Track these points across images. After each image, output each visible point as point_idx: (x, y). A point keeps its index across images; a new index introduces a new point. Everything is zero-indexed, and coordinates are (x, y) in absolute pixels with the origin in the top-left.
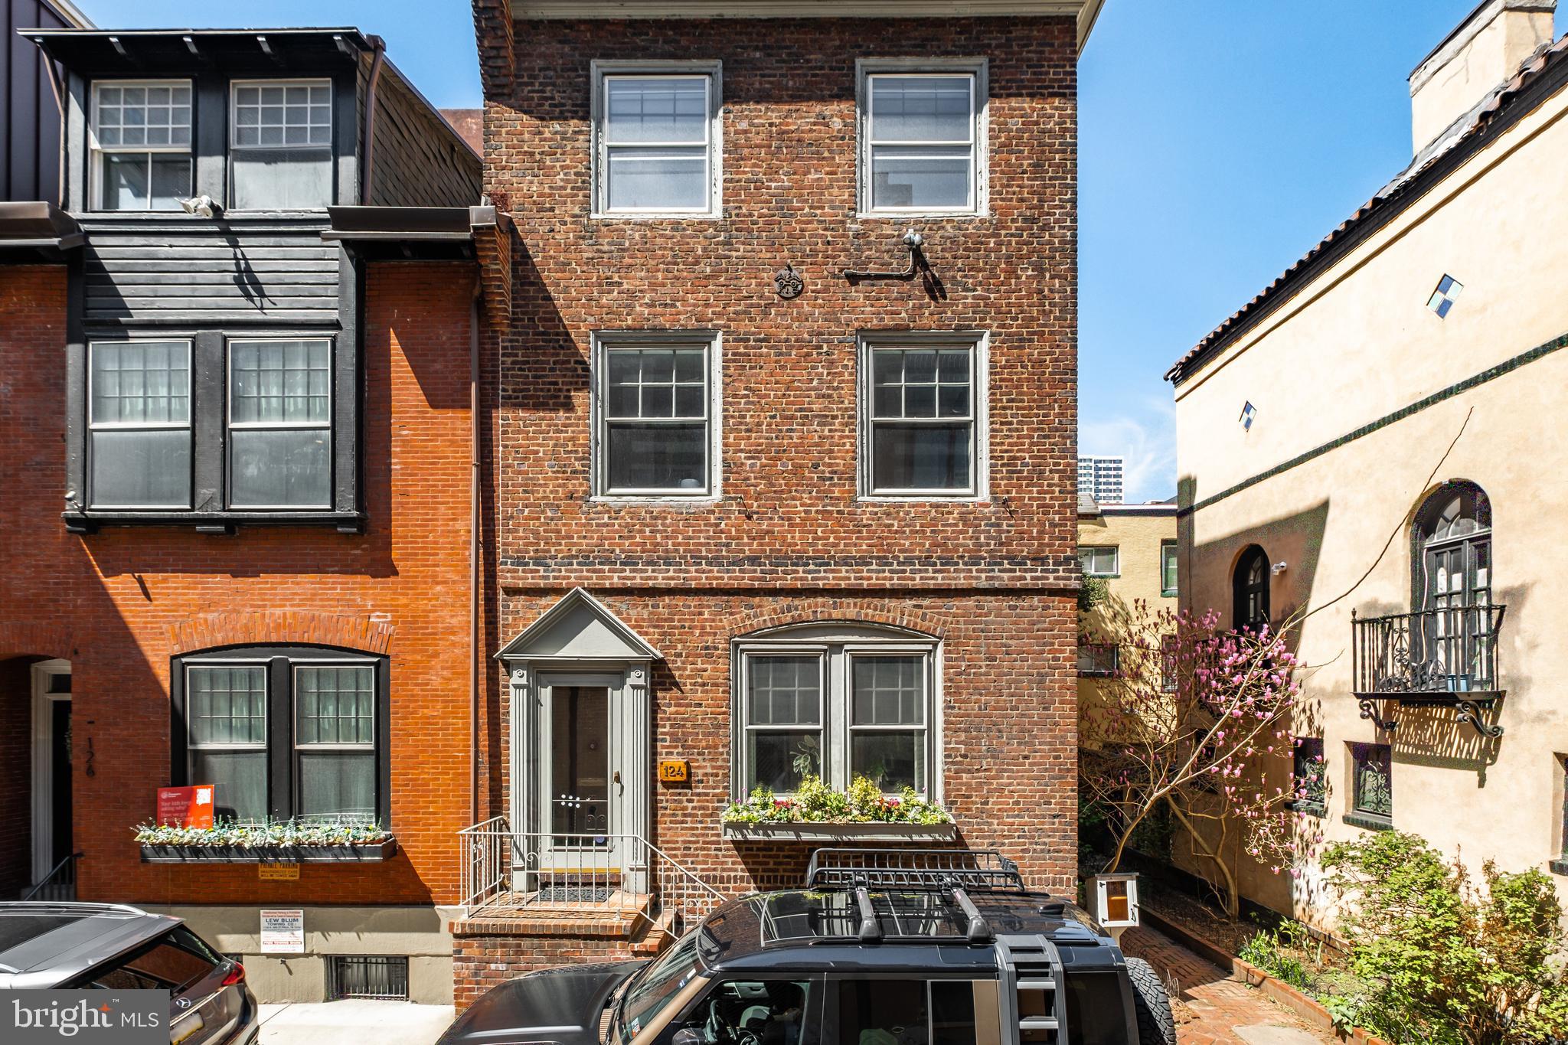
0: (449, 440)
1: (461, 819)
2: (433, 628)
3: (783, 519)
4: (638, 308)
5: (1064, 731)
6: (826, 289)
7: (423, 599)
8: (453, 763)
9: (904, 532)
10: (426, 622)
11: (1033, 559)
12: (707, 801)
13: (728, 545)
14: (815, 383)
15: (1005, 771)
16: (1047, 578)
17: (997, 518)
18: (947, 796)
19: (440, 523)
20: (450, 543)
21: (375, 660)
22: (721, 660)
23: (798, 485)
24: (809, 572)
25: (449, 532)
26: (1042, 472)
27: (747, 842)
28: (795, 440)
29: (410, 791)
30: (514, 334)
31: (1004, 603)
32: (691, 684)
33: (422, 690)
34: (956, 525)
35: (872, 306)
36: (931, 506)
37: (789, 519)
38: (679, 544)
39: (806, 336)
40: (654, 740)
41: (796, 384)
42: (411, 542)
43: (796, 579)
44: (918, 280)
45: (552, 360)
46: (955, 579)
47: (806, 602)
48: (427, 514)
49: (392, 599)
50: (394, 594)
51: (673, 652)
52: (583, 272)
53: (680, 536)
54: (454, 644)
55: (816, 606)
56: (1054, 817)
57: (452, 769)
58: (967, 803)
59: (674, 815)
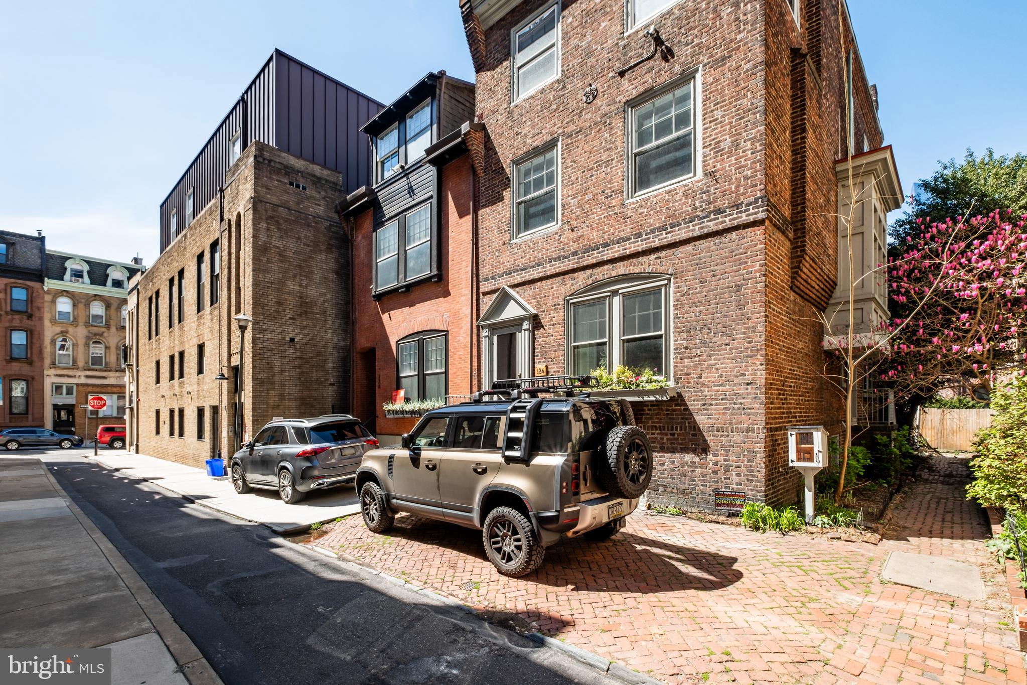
0: (465, 232)
2: (461, 316)
3: (588, 227)
4: (528, 141)
5: (755, 323)
6: (609, 88)
7: (457, 304)
9: (650, 214)
11: (731, 207)
13: (563, 249)
14: (603, 144)
15: (712, 355)
16: (741, 217)
17: (707, 187)
18: (675, 375)
19: (463, 270)
20: (466, 277)
21: (445, 333)
22: (561, 310)
23: (595, 206)
24: (600, 253)
25: (465, 272)
26: (739, 144)
28: (594, 181)
30: (485, 175)
31: (710, 243)
32: (548, 326)
33: (457, 344)
34: (681, 200)
35: (633, 84)
36: (666, 193)
37: (591, 226)
38: (543, 254)
39: (599, 119)
40: (534, 356)
41: (594, 149)
42: (455, 280)
43: (594, 258)
44: (658, 55)
45: (497, 181)
46: (679, 235)
47: (599, 270)
48: (459, 267)
49: (449, 307)
50: (449, 304)
51: (541, 310)
52: (508, 134)
53: (544, 250)
55: (604, 271)
56: (748, 384)
58: (688, 378)
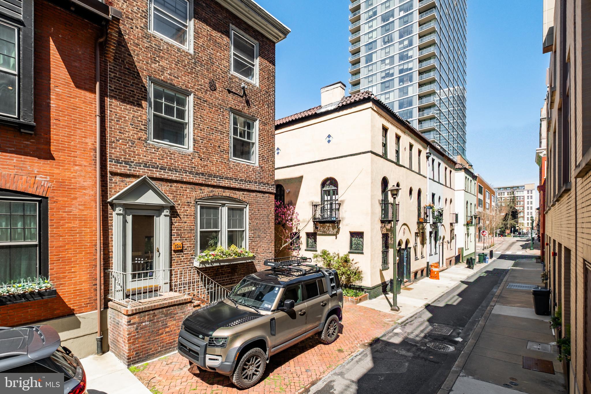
0: (82, 101)
2: (74, 186)
3: (210, 162)
4: (165, 74)
5: (272, 230)
6: (222, 91)
7: (68, 172)
9: (240, 172)
10: (70, 183)
11: (267, 184)
12: (188, 256)
13: (195, 168)
14: (219, 120)
15: (261, 241)
16: (270, 189)
17: (260, 171)
19: (77, 137)
20: (83, 148)
21: (40, 199)
22: (192, 207)
23: (214, 152)
24: (218, 180)
25: (82, 142)
26: (268, 161)
27: (206, 267)
28: (214, 137)
29: (61, 263)
30: (115, 64)
31: (261, 195)
32: (183, 215)
33: (68, 215)
34: (252, 172)
35: (234, 102)
36: (246, 165)
37: (212, 162)
38: (179, 165)
39: (217, 104)
40: (171, 235)
41: (214, 119)
42: (61, 144)
43: (214, 182)
44: (244, 98)
45: (132, 81)
46: (252, 187)
47: (216, 190)
48: (71, 132)
49: (50, 170)
50: (51, 167)
51: (177, 203)
52: (145, 51)
53: (180, 162)
55: (219, 191)
56: (270, 253)
58: (253, 251)
59: (177, 262)
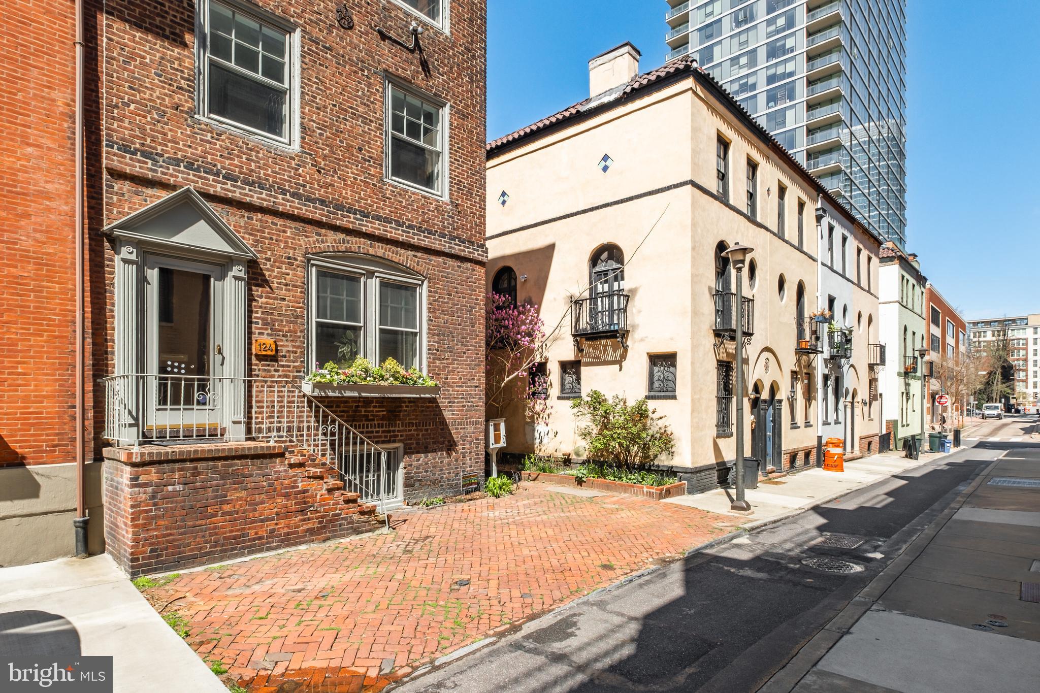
1: (57, 380)
2: (21, 188)
3: (340, 179)
5: (480, 340)
6: (367, 34)
7: (9, 156)
8: (48, 325)
9: (408, 208)
10: (14, 180)
11: (468, 241)
12: (289, 371)
13: (304, 186)
14: (360, 93)
15: (455, 360)
16: (474, 254)
17: (453, 214)
19: (32, 85)
20: (44, 109)
22: (299, 269)
23: (349, 158)
24: (357, 219)
25: (43, 97)
26: (472, 194)
27: (327, 397)
28: (348, 127)
31: (456, 263)
32: (277, 283)
34: (434, 212)
35: (392, 58)
36: (422, 196)
38: (269, 175)
39: (354, 58)
40: (250, 322)
41: (348, 89)
43: (349, 222)
44: (417, 55)
46: (434, 244)
47: (354, 239)
51: (264, 256)
53: (270, 170)
54: (49, 209)
55: (360, 242)
56: (476, 387)
57: (46, 331)
58: (438, 378)
59: (265, 382)
